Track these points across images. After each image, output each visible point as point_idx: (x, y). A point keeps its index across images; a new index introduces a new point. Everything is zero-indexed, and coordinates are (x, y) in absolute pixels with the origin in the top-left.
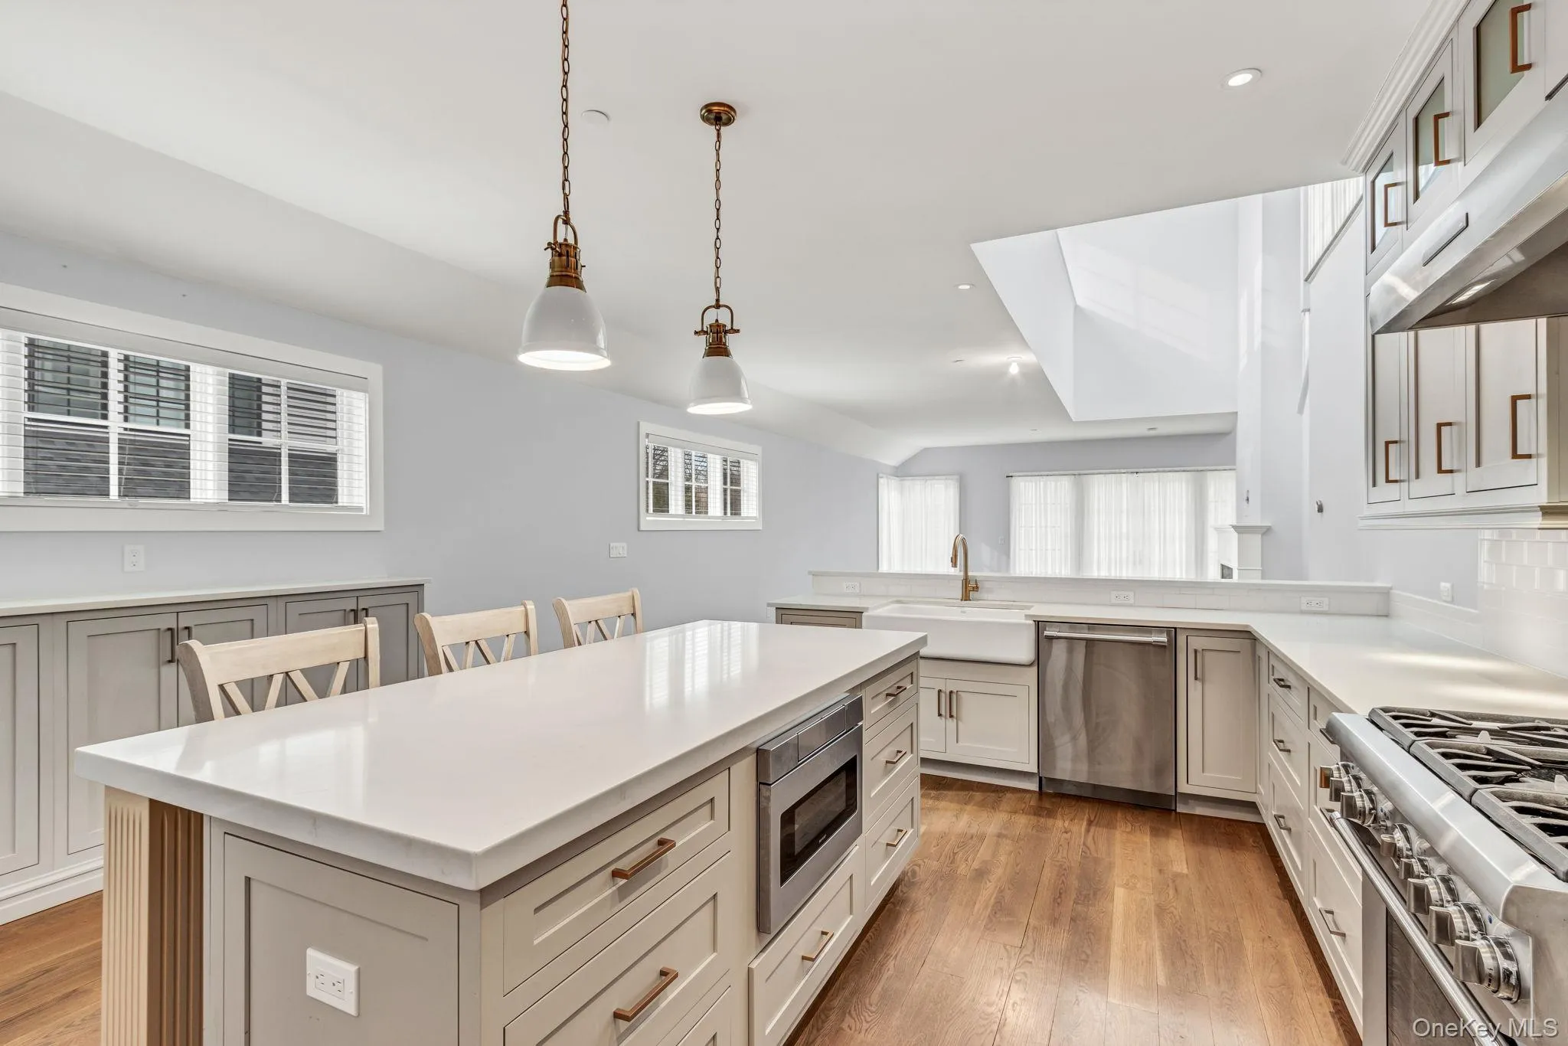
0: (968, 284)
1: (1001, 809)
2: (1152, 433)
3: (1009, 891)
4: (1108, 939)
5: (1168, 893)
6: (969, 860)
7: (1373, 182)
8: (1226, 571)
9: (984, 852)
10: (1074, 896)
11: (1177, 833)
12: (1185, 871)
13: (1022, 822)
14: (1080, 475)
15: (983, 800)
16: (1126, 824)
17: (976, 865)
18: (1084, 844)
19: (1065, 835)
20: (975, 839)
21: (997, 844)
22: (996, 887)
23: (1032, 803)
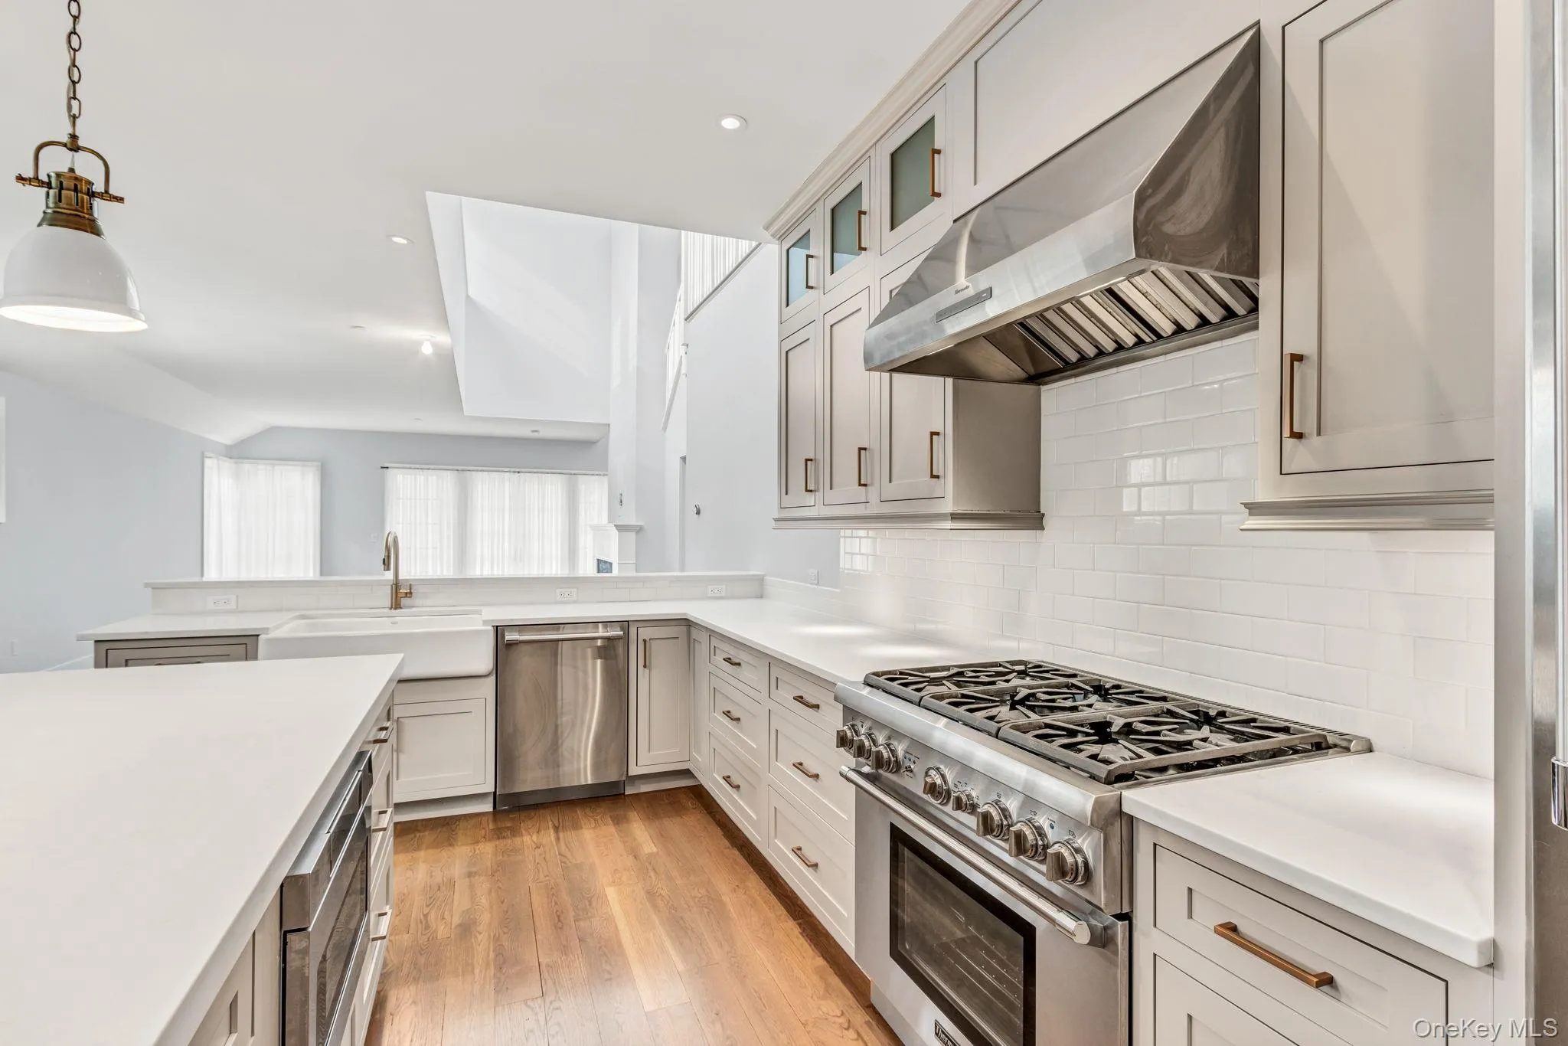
0: (404, 238)
1: (459, 844)
2: (536, 435)
3: (506, 936)
4: (620, 945)
5: (650, 877)
6: (446, 917)
7: (788, 251)
8: (603, 566)
9: (460, 901)
10: (572, 914)
11: (633, 815)
12: (655, 850)
13: (487, 849)
14: (463, 470)
15: (435, 840)
16: (589, 820)
17: (456, 920)
18: (560, 854)
19: (538, 850)
20: (443, 888)
21: (472, 887)
22: (489, 936)
23: (491, 827)
